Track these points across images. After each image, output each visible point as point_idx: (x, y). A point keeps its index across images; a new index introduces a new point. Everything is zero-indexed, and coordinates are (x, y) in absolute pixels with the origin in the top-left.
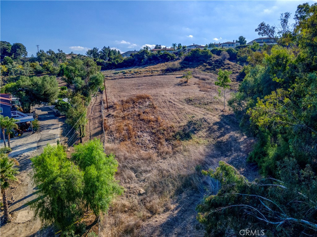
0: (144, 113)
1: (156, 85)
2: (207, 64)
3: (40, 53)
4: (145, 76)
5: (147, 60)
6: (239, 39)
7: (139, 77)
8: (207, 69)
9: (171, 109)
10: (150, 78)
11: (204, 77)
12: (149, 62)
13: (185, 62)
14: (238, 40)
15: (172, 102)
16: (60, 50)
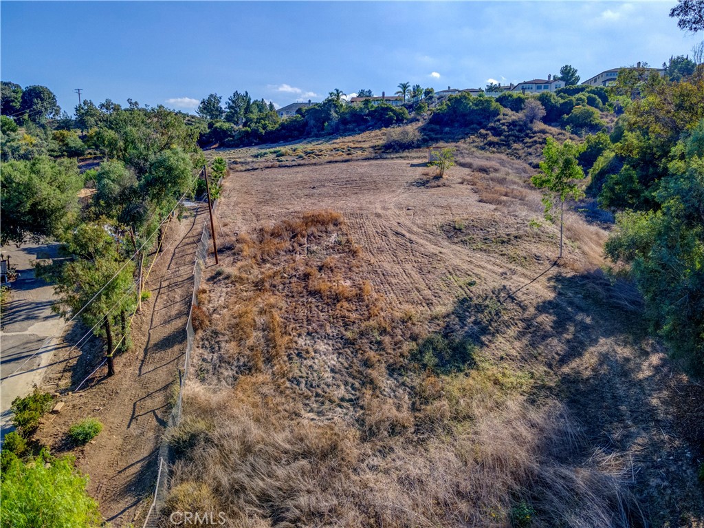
0: (320, 269)
1: (358, 185)
2: (489, 132)
3: (82, 109)
4: (330, 162)
5: (337, 124)
6: (562, 72)
7: (315, 164)
8: (491, 144)
10: (344, 166)
11: (484, 163)
12: (342, 127)
13: (433, 126)
14: (560, 75)
15: (404, 236)
16: (133, 101)
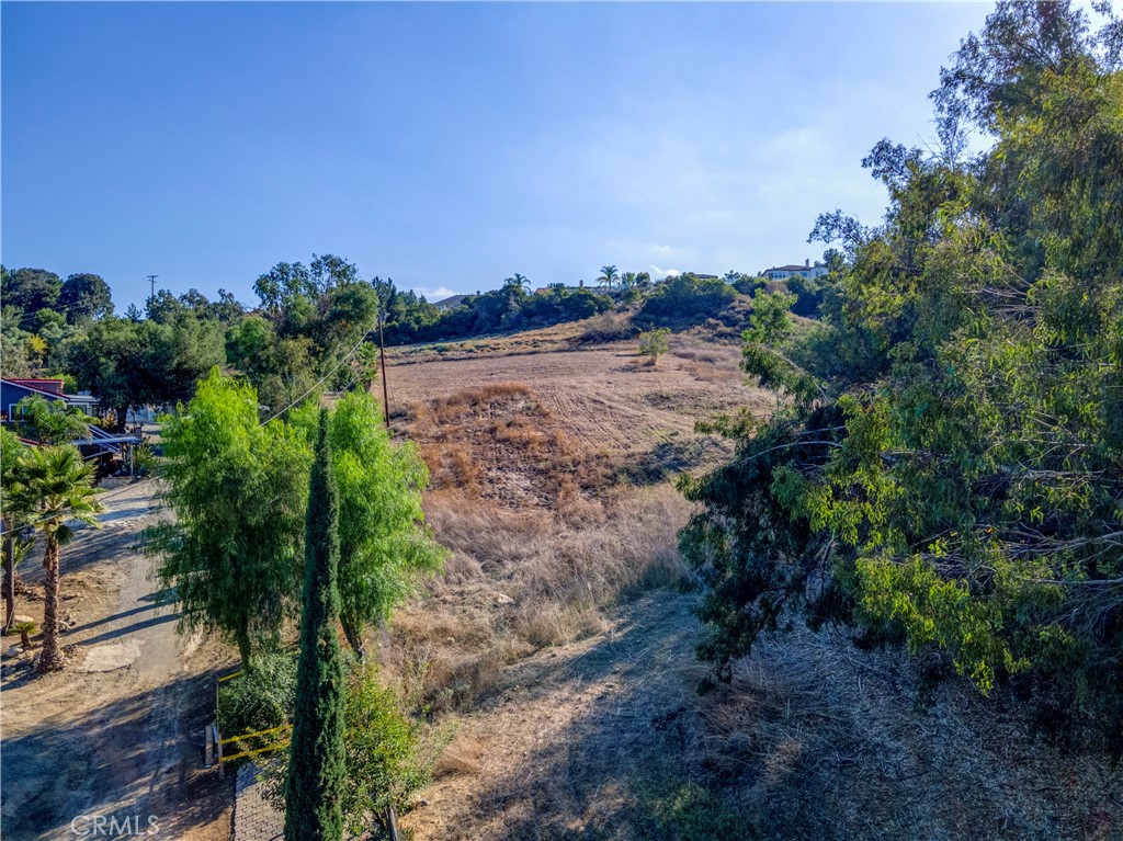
0: (508, 425)
2: (719, 322)
3: (157, 301)
4: (511, 355)
5: (519, 317)
7: (491, 357)
8: (721, 335)
9: (598, 417)
10: (530, 357)
11: (709, 353)
12: (525, 320)
13: (646, 315)
15: (602, 403)
16: (227, 293)
